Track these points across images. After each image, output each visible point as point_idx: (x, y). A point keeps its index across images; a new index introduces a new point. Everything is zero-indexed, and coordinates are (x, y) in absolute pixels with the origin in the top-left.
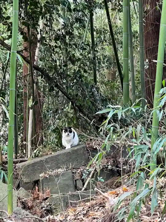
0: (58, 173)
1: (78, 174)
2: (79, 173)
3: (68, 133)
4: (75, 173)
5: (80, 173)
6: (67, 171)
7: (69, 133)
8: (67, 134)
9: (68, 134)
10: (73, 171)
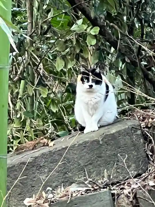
0: (72, 196)
1: (126, 199)
2: (128, 197)
3: (90, 83)
4: (118, 195)
5: (131, 196)
6: (95, 190)
7: (94, 84)
8: (87, 85)
9: (91, 86)
10: (113, 192)
